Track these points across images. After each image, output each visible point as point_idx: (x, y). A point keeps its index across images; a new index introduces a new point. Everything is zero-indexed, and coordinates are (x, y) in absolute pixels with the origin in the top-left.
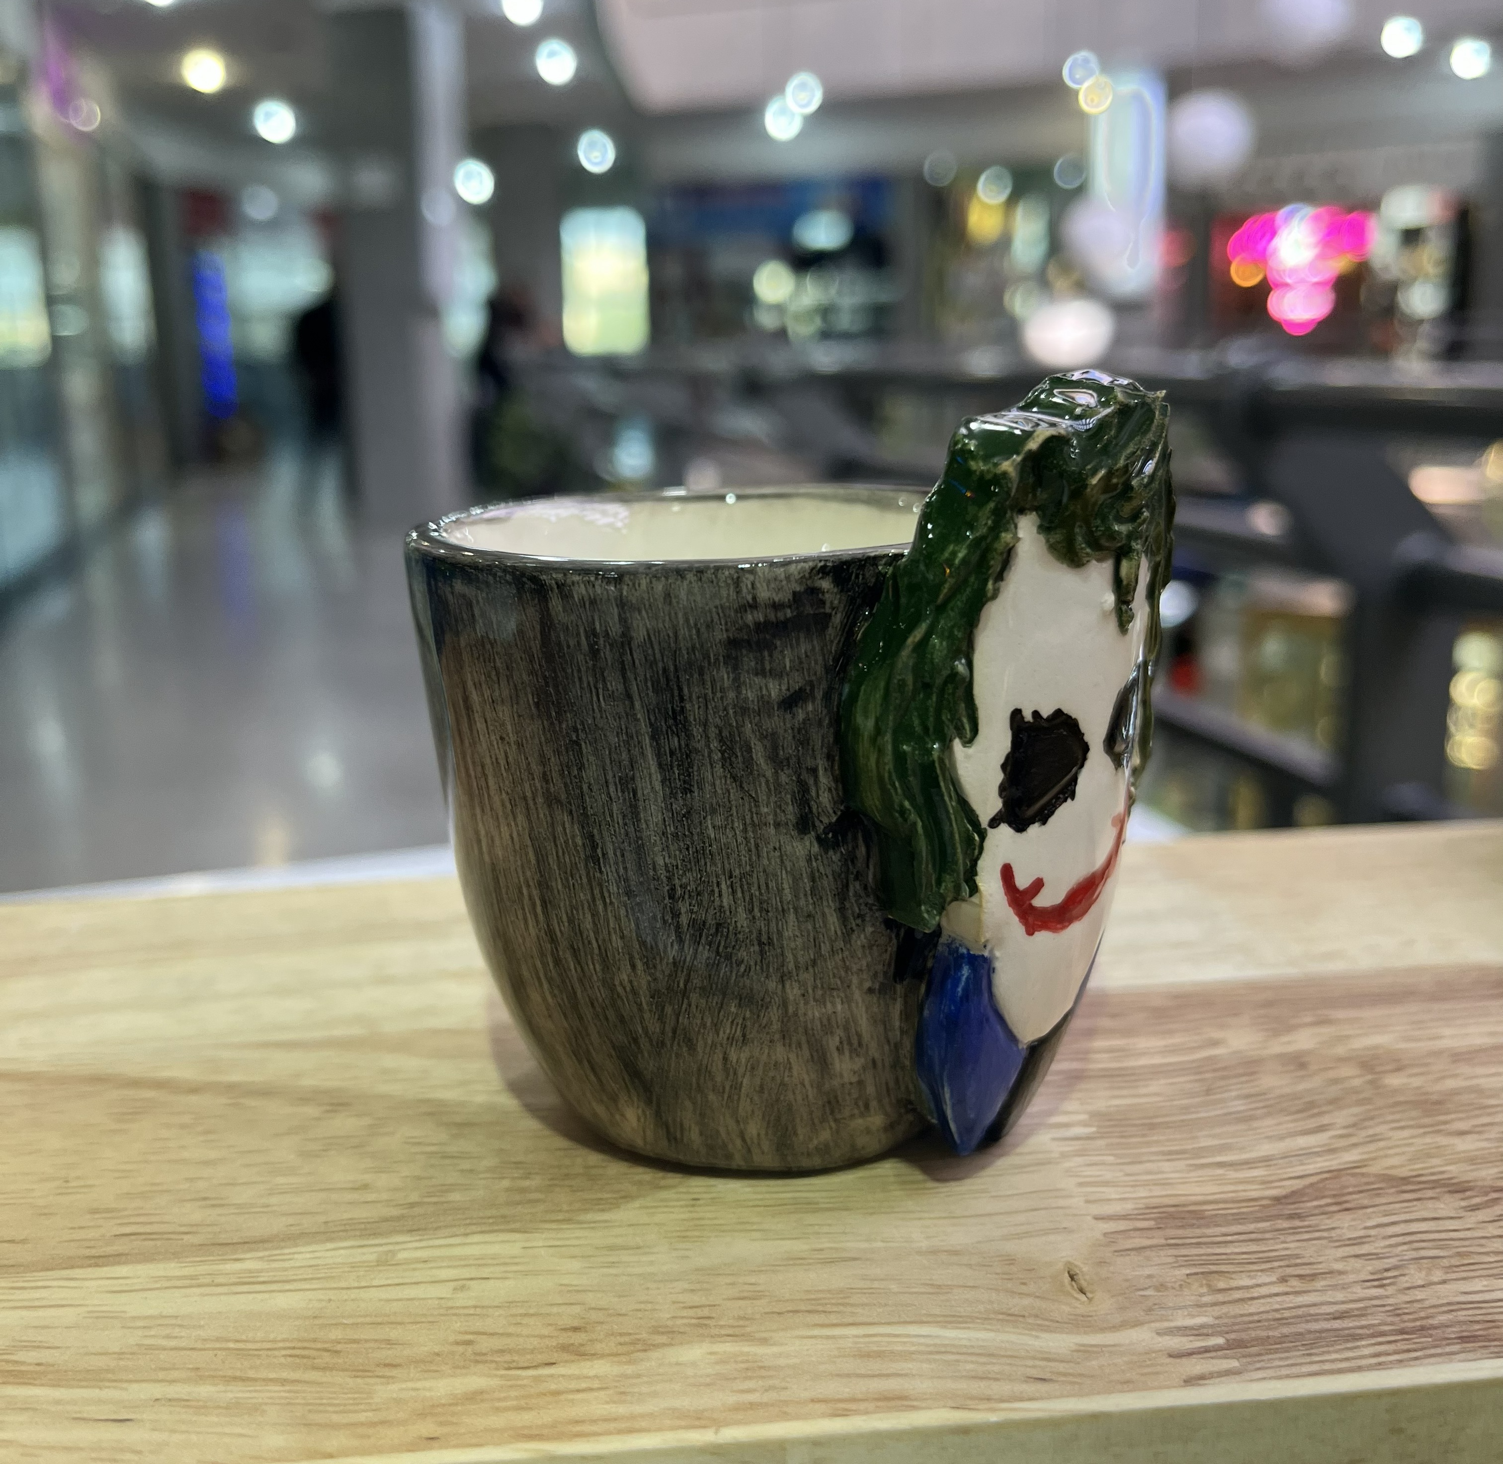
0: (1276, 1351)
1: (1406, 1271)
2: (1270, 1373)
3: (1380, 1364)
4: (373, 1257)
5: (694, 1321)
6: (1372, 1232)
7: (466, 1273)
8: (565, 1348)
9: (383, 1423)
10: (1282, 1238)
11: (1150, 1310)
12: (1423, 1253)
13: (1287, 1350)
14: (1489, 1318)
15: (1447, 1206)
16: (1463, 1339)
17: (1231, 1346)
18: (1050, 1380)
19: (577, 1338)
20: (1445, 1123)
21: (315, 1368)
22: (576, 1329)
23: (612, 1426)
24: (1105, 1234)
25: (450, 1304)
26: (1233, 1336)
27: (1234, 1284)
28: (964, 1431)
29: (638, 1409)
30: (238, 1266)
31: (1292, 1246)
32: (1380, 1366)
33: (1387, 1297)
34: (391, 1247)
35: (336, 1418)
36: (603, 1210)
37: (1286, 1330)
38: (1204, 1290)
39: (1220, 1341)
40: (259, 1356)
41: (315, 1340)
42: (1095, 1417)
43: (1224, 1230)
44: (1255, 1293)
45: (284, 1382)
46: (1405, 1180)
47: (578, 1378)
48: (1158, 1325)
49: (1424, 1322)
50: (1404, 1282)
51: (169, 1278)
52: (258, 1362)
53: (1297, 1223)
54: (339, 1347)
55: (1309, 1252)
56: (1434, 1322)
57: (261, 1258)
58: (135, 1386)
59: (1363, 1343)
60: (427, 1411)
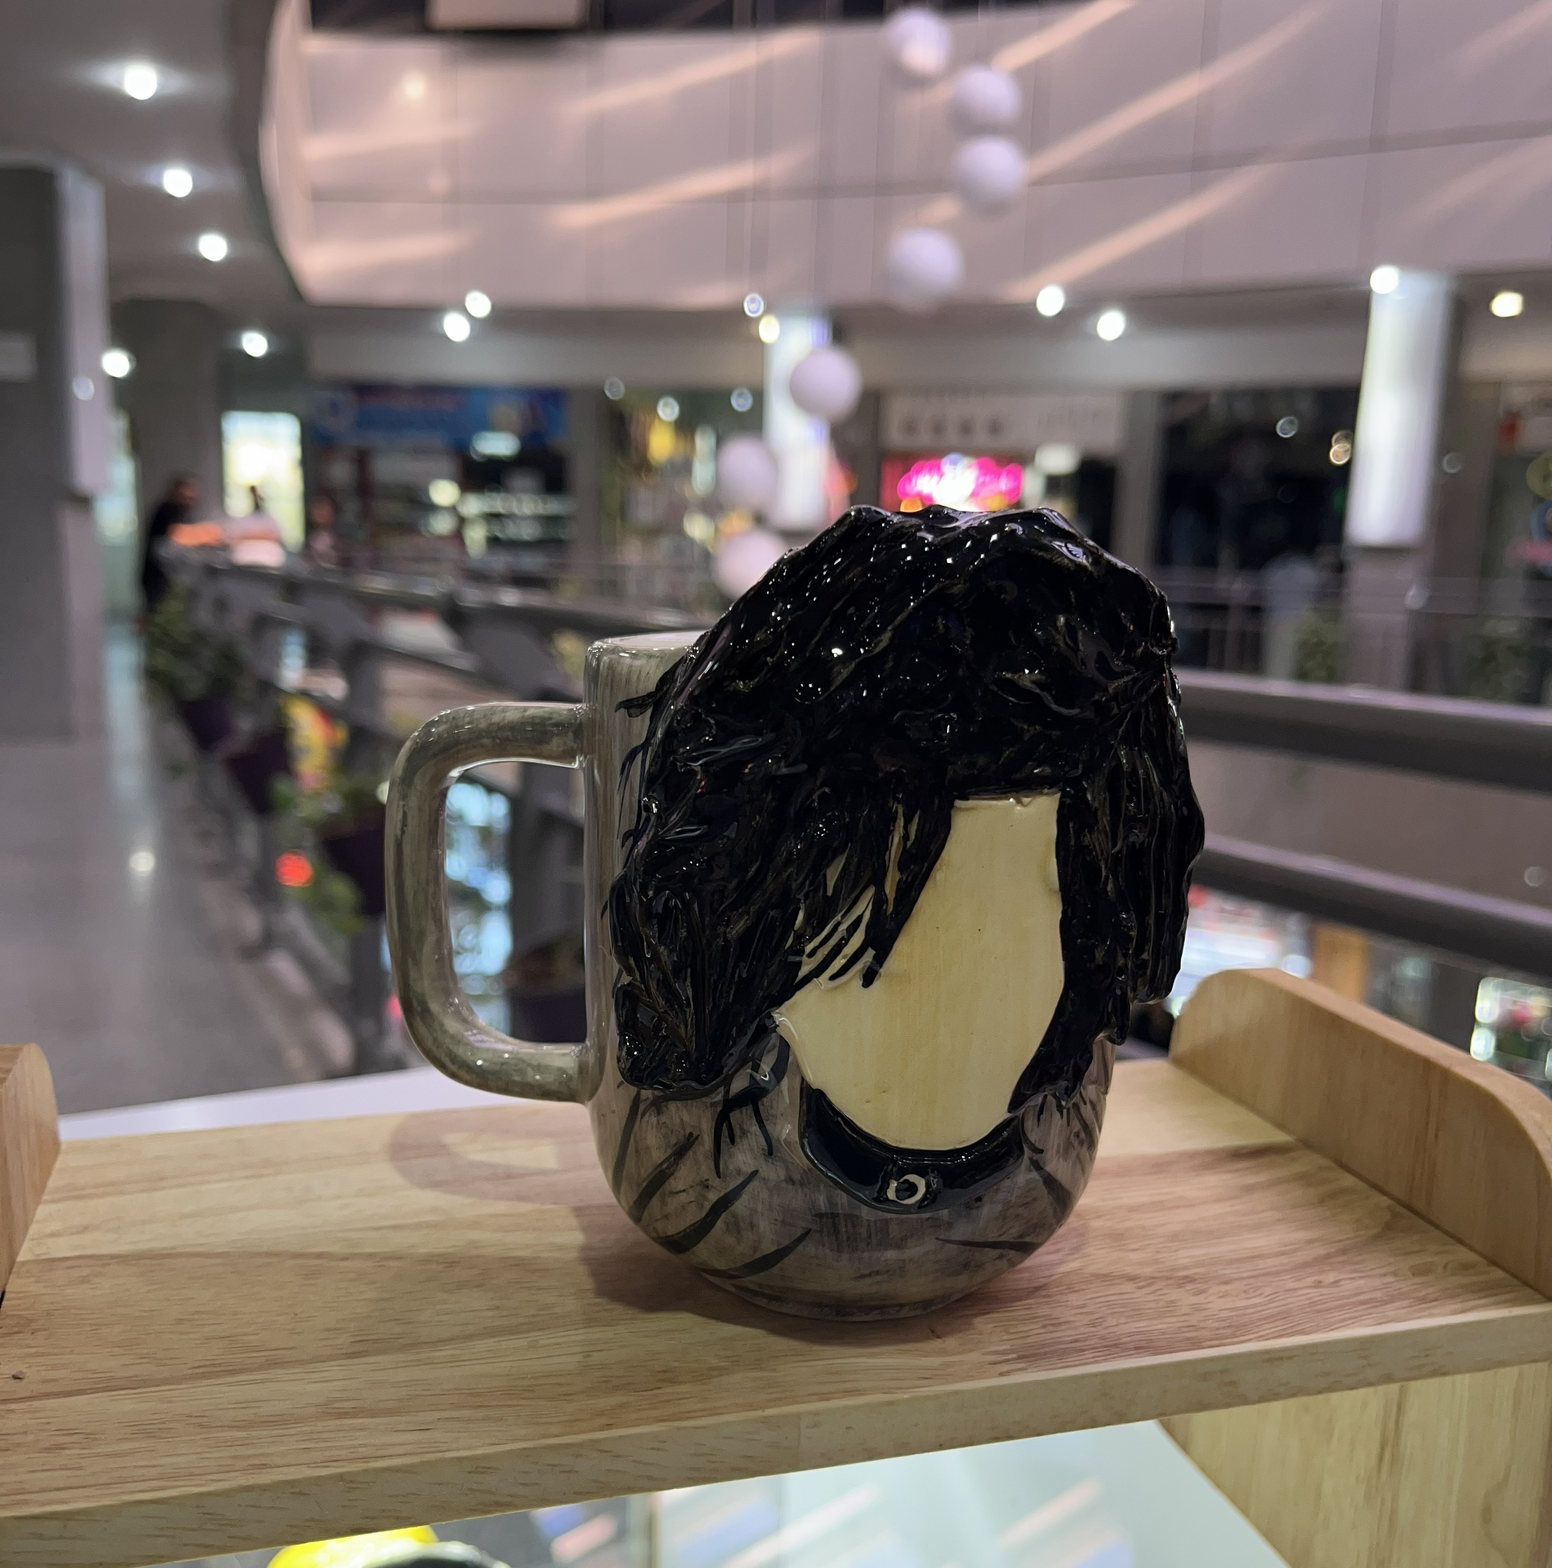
0: (1044, 1359)
1: (1107, 1319)
2: (1042, 1368)
4: (527, 1344)
5: (730, 1364)
6: (1088, 1302)
7: (589, 1348)
8: (663, 1380)
9: (576, 1420)
10: (1041, 1307)
11: (976, 1344)
12: (1115, 1310)
13: (1049, 1358)
14: (1149, 1338)
15: (1128, 1287)
16: (1136, 1348)
17: (1020, 1358)
18: (931, 1378)
19: (668, 1376)
20: (1124, 1245)
21: (524, 1399)
22: (665, 1371)
23: (706, 1413)
25: (586, 1364)
26: (1019, 1354)
28: (891, 1403)
29: (717, 1405)
30: (443, 1353)
31: (1045, 1311)
32: (1096, 1362)
33: (1098, 1331)
34: (535, 1338)
35: (549, 1420)
37: (1048, 1349)
39: (1015, 1356)
40: (486, 1395)
41: (515, 1386)
42: (956, 1393)
44: (1031, 1333)
45: (509, 1406)
46: (1105, 1275)
47: (678, 1393)
48: (982, 1350)
49: (1116, 1342)
51: (404, 1362)
52: (488, 1398)
53: (1049, 1299)
54: (530, 1388)
55: (1055, 1313)
56: (1122, 1341)
57: (456, 1348)
58: (421, 1414)
59: (1089, 1352)
60: (601, 1413)
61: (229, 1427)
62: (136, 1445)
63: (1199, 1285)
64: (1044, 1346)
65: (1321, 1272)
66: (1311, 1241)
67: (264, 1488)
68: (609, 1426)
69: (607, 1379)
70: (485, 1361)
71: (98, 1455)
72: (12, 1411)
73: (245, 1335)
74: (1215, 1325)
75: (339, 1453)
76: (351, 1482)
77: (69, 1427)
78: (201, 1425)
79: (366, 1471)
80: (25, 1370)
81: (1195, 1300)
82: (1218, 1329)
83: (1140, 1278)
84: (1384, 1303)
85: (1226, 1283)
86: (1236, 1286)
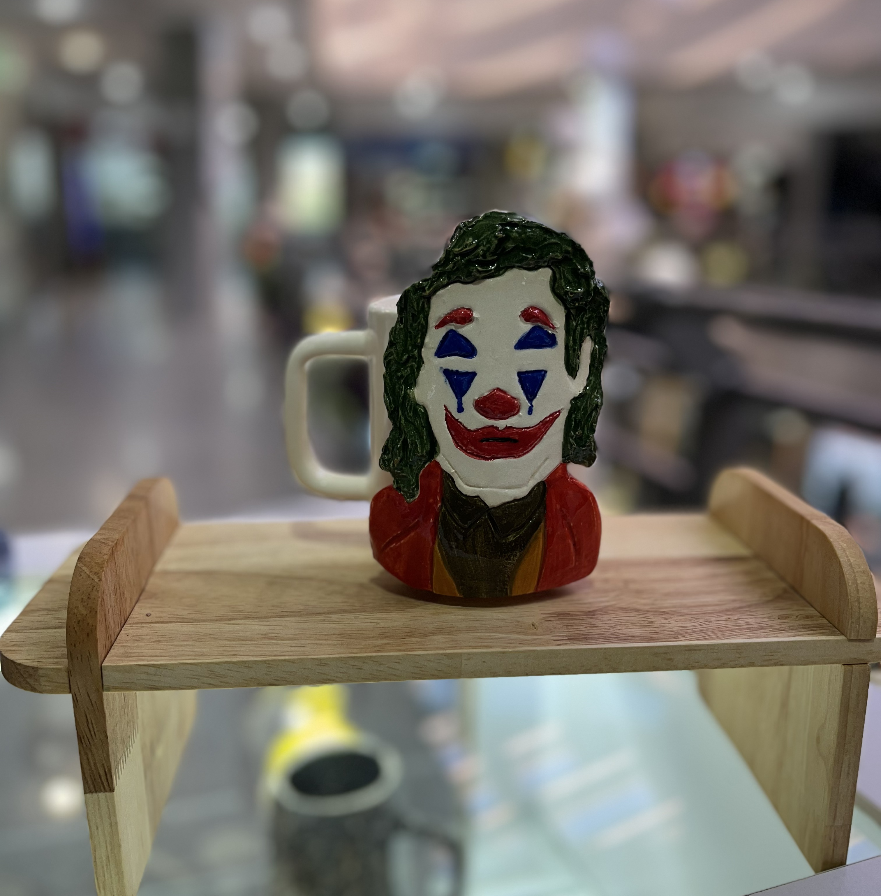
0: (579, 640)
1: (617, 627)
2: (577, 644)
4: (353, 617)
5: (439, 631)
6: (611, 619)
7: (379, 621)
8: (407, 636)
9: (364, 648)
10: (588, 619)
11: (551, 632)
12: (623, 623)
13: (582, 640)
14: (634, 636)
15: (634, 614)
16: (625, 640)
17: (569, 639)
18: (525, 644)
19: (409, 634)
20: (640, 596)
21: (346, 638)
22: (409, 632)
23: (421, 649)
24: (544, 617)
25: (376, 627)
26: (570, 637)
27: (572, 628)
28: (503, 653)
29: (426, 647)
30: (318, 618)
31: (590, 621)
32: (604, 644)
33: (610, 631)
34: (358, 615)
35: (354, 647)
36: (412, 609)
37: (583, 637)
38: (566, 629)
39: (567, 638)
40: (331, 636)
41: (344, 633)
42: (534, 651)
43: (574, 617)
44: (578, 630)
46: (625, 608)
47: (411, 641)
48: (552, 635)
50: (615, 629)
51: (301, 620)
52: (331, 637)
53: (593, 616)
54: (350, 634)
55: (593, 622)
56: (620, 636)
57: (323, 617)
58: (302, 641)
59: (601, 639)
60: (377, 646)
61: (225, 640)
62: (188, 643)
63: (668, 616)
64: (584, 635)
65: (732, 614)
66: (734, 601)
67: (234, 663)
68: (378, 651)
69: (383, 633)
70: (333, 623)
71: (172, 645)
72: (143, 627)
73: (239, 606)
74: (668, 633)
75: (266, 652)
76: (269, 664)
77: (163, 635)
78: (214, 638)
79: (275, 660)
80: (151, 612)
81: (664, 622)
82: (668, 635)
83: (641, 611)
84: (757, 629)
85: (683, 616)
86: (687, 617)
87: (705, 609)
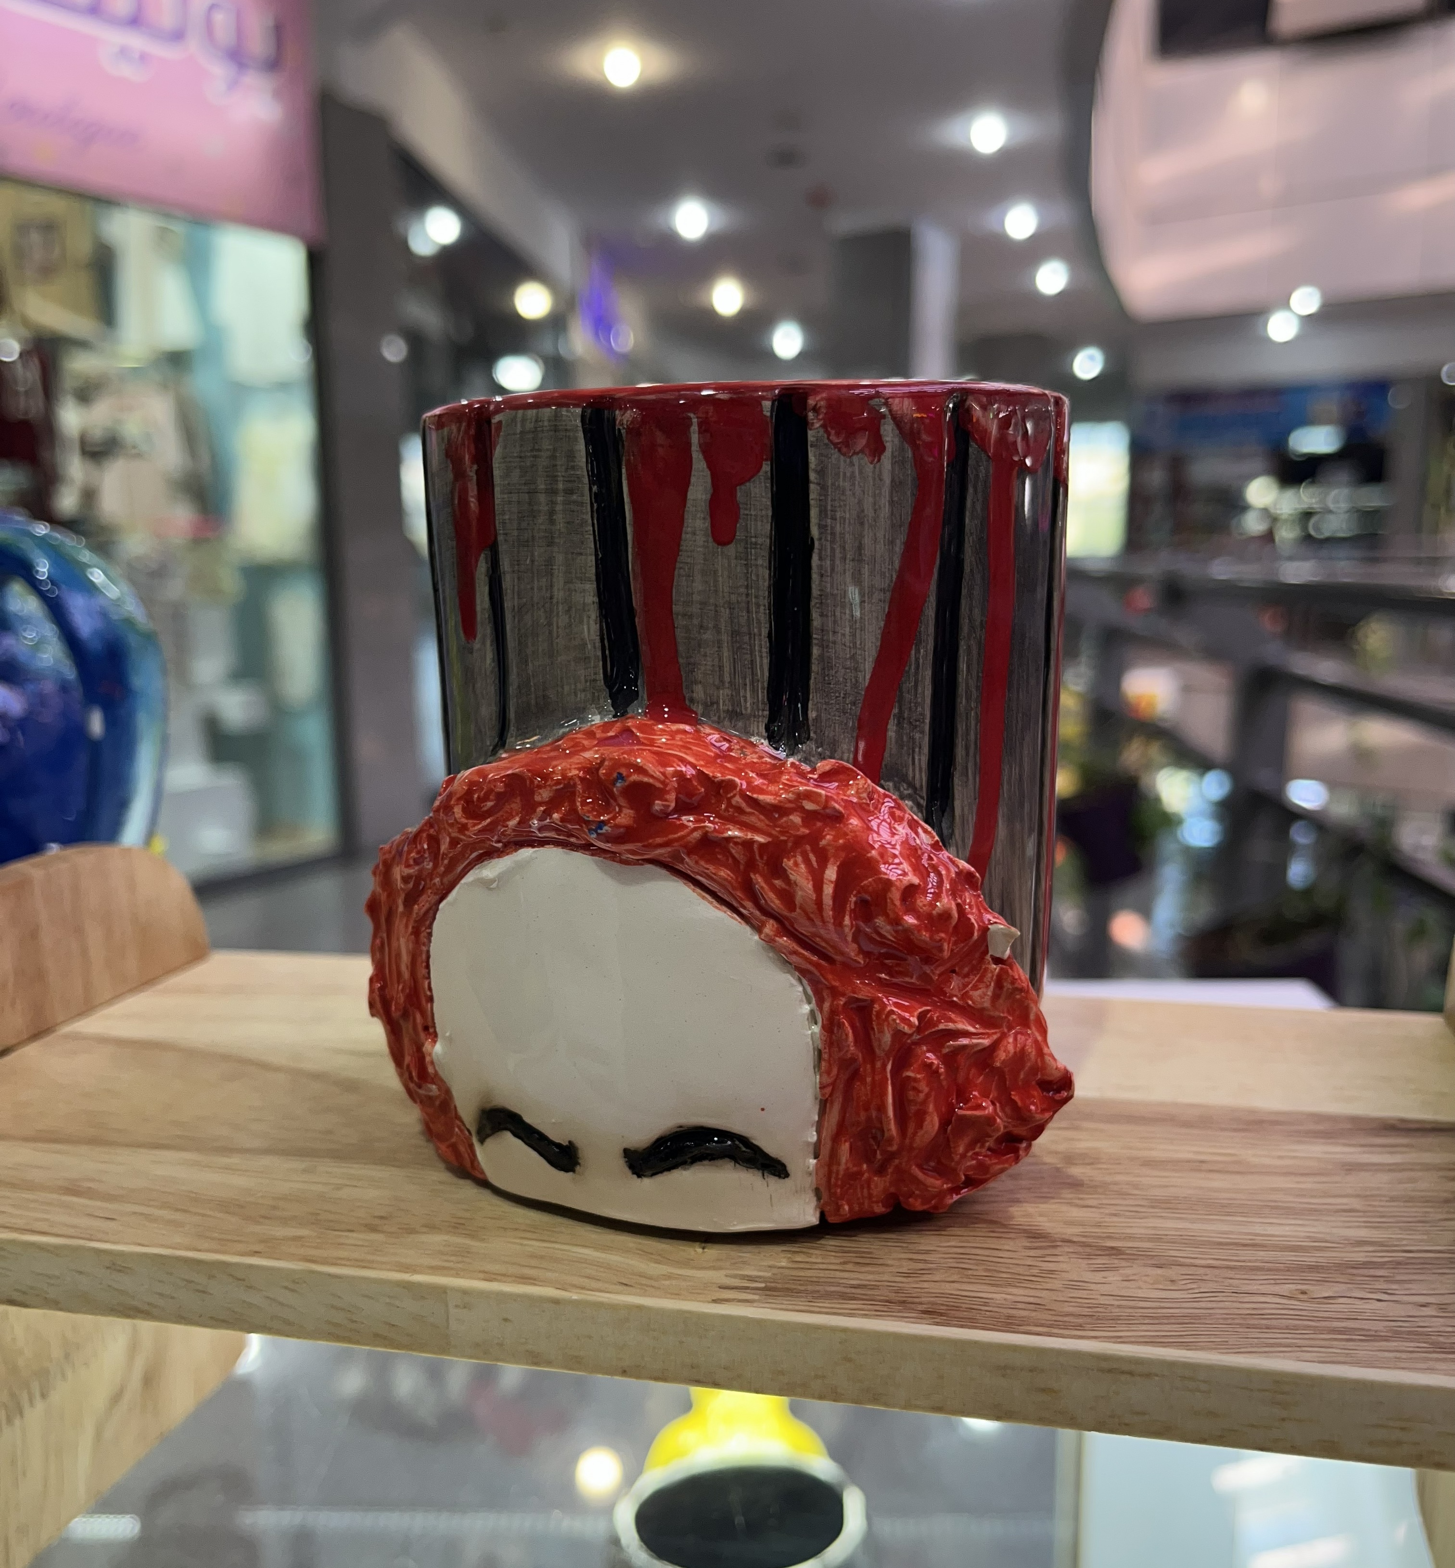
0: (790, 1296)
1: (936, 1272)
3: (851, 1314)
4: (303, 1168)
6: (942, 1249)
7: (347, 1183)
8: (367, 1225)
9: (238, 1241)
12: (961, 1265)
13: (799, 1297)
14: (961, 1305)
15: (1017, 1244)
16: (925, 1312)
17: (765, 1289)
18: (631, 1286)
19: (378, 1222)
20: (1082, 1199)
22: (382, 1218)
25: (324, 1195)
26: (770, 1284)
28: (556, 1302)
29: (378, 1258)
30: (228, 1160)
33: (903, 1283)
34: (318, 1164)
35: (216, 1235)
37: (811, 1288)
39: (763, 1285)
40: (202, 1202)
41: (237, 1200)
45: (205, 1216)
47: (360, 1240)
49: (910, 1299)
50: (925, 1277)
51: (188, 1160)
52: (199, 1205)
54: (246, 1205)
55: (882, 1252)
56: (919, 1300)
58: (129, 1205)
59: (854, 1302)
60: (267, 1241)
65: (1323, 1281)
66: (1361, 1243)
73: (111, 1114)
74: (1072, 1309)
81: (1089, 1276)
83: (1046, 1237)
85: (1162, 1266)
86: (1172, 1273)
87: (1246, 1255)
